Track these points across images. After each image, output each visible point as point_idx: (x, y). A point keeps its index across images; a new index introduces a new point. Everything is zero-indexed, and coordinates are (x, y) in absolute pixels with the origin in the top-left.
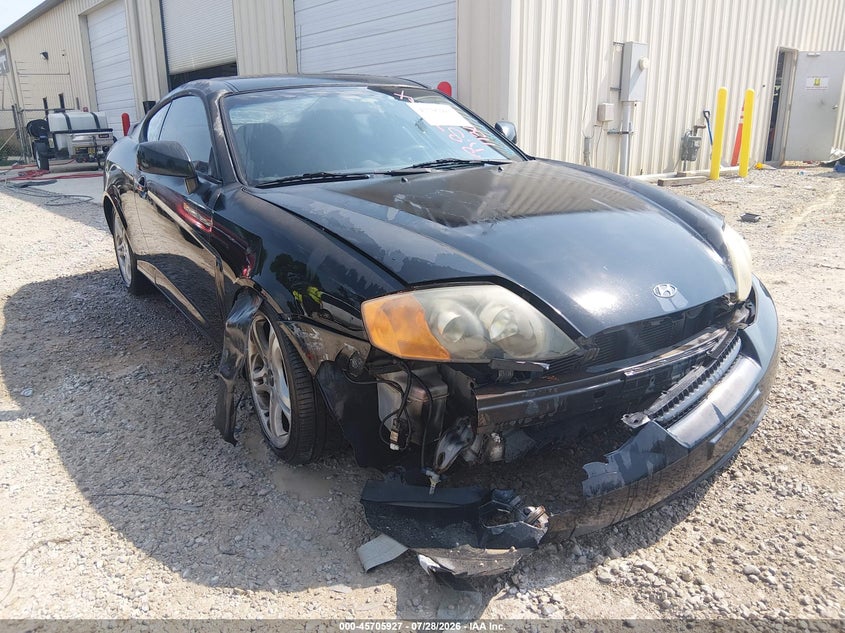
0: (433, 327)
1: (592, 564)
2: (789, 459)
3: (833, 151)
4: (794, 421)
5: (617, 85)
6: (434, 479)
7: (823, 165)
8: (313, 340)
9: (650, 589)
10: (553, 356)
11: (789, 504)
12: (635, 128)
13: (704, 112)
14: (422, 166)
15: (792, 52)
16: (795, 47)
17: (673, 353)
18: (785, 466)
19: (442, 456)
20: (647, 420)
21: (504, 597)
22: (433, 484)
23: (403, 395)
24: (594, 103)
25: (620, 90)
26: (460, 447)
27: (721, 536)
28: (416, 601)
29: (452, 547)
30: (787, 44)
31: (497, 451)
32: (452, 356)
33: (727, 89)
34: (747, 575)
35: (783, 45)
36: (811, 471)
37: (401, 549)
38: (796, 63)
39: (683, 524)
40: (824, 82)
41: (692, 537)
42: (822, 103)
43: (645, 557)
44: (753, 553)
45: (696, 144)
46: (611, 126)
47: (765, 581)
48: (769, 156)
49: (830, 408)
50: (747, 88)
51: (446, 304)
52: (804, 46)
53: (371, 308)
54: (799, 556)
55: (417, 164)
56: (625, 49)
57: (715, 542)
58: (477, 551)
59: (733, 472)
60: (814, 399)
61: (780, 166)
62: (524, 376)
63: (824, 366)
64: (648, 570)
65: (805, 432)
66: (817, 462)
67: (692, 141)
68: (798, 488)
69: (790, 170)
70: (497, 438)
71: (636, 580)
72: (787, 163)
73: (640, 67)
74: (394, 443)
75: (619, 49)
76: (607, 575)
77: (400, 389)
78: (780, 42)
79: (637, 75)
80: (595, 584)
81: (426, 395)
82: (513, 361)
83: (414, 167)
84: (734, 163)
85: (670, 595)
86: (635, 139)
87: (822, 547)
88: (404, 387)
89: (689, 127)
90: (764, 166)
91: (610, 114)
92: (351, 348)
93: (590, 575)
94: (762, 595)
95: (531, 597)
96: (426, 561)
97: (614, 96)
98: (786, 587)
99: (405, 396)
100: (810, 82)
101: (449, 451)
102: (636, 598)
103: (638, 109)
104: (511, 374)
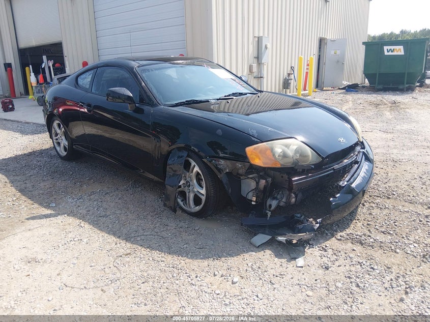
0: (274, 155)
1: (333, 236)
2: (379, 198)
3: (343, 82)
4: (375, 186)
5: (257, 56)
6: (269, 214)
7: (339, 89)
8: (220, 165)
9: (356, 239)
10: (314, 163)
11: (385, 212)
12: (265, 76)
13: (292, 67)
14: (229, 95)
15: (324, 39)
16: (326, 37)
17: (346, 161)
18: (378, 200)
19: (270, 206)
20: (346, 183)
21: (309, 249)
22: (269, 215)
23: (257, 183)
24: (248, 64)
25: (258, 58)
26: (278, 201)
27: (369, 223)
28: (281, 253)
29: (286, 235)
30: (322, 35)
31: (293, 200)
32: (281, 165)
33: (303, 57)
34: (383, 232)
35: (321, 36)
36: (388, 201)
37: (270, 237)
38: (326, 44)
39: (354, 221)
40: (338, 52)
41: (359, 224)
42: (338, 61)
43: (348, 231)
44: (382, 226)
45: (290, 81)
46: (255, 74)
47: (389, 233)
48: (317, 86)
49: (386, 181)
50: (310, 55)
51: (279, 147)
52: (329, 37)
53: (249, 150)
54: (395, 225)
55: (227, 95)
56: (259, 40)
57: (368, 224)
58: (295, 235)
59: (363, 204)
60: (379, 178)
61: (322, 90)
62: (305, 171)
63: (377, 167)
64: (353, 234)
65: (381, 189)
66: (389, 198)
67: (288, 80)
68: (387, 206)
69: (327, 92)
70: (293, 195)
71: (350, 238)
72: (325, 88)
73: (266, 48)
74: (254, 201)
75: (257, 39)
76: (339, 238)
77: (255, 180)
78: (320, 34)
79: (265, 51)
80: (336, 241)
81: (266, 182)
82: (303, 166)
83: (225, 96)
84: (305, 90)
85: (363, 240)
86: (265, 80)
87: (401, 222)
88: (257, 179)
89: (286, 74)
90: (317, 90)
91: (255, 69)
92: (240, 166)
93: (334, 239)
94: (390, 237)
95: (318, 247)
96: (280, 238)
97: (256, 60)
98: (396, 234)
99: (258, 183)
100: (333, 52)
101: (274, 203)
102: (352, 243)
103: (265, 67)
104: (301, 170)
